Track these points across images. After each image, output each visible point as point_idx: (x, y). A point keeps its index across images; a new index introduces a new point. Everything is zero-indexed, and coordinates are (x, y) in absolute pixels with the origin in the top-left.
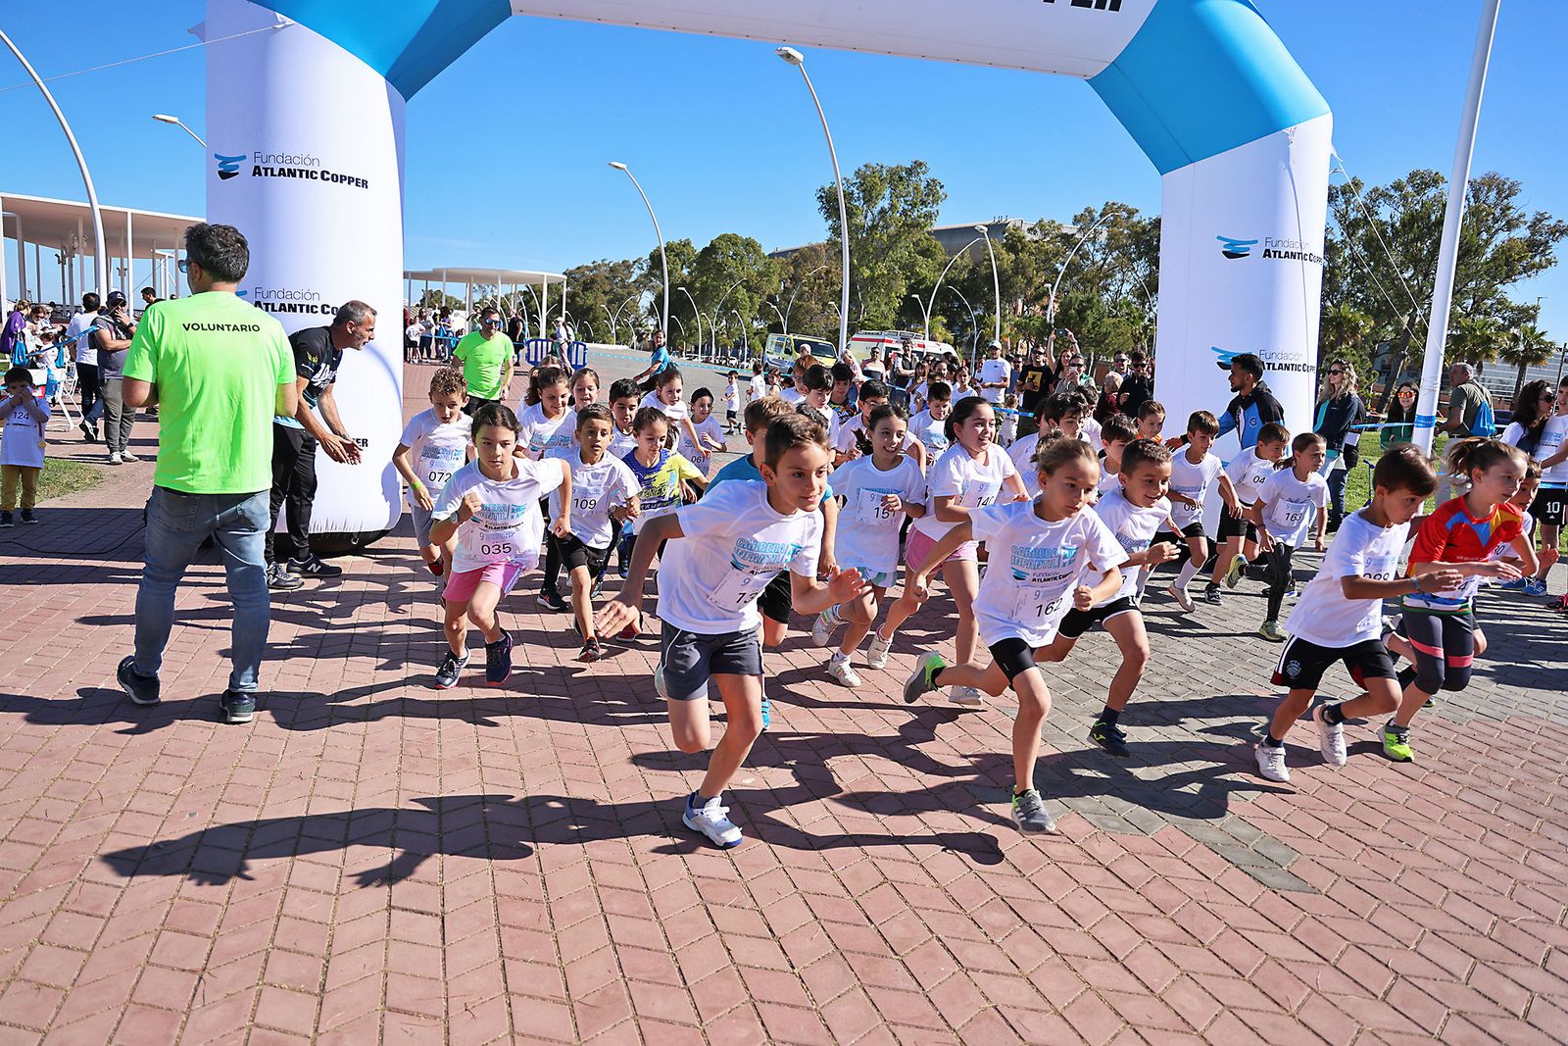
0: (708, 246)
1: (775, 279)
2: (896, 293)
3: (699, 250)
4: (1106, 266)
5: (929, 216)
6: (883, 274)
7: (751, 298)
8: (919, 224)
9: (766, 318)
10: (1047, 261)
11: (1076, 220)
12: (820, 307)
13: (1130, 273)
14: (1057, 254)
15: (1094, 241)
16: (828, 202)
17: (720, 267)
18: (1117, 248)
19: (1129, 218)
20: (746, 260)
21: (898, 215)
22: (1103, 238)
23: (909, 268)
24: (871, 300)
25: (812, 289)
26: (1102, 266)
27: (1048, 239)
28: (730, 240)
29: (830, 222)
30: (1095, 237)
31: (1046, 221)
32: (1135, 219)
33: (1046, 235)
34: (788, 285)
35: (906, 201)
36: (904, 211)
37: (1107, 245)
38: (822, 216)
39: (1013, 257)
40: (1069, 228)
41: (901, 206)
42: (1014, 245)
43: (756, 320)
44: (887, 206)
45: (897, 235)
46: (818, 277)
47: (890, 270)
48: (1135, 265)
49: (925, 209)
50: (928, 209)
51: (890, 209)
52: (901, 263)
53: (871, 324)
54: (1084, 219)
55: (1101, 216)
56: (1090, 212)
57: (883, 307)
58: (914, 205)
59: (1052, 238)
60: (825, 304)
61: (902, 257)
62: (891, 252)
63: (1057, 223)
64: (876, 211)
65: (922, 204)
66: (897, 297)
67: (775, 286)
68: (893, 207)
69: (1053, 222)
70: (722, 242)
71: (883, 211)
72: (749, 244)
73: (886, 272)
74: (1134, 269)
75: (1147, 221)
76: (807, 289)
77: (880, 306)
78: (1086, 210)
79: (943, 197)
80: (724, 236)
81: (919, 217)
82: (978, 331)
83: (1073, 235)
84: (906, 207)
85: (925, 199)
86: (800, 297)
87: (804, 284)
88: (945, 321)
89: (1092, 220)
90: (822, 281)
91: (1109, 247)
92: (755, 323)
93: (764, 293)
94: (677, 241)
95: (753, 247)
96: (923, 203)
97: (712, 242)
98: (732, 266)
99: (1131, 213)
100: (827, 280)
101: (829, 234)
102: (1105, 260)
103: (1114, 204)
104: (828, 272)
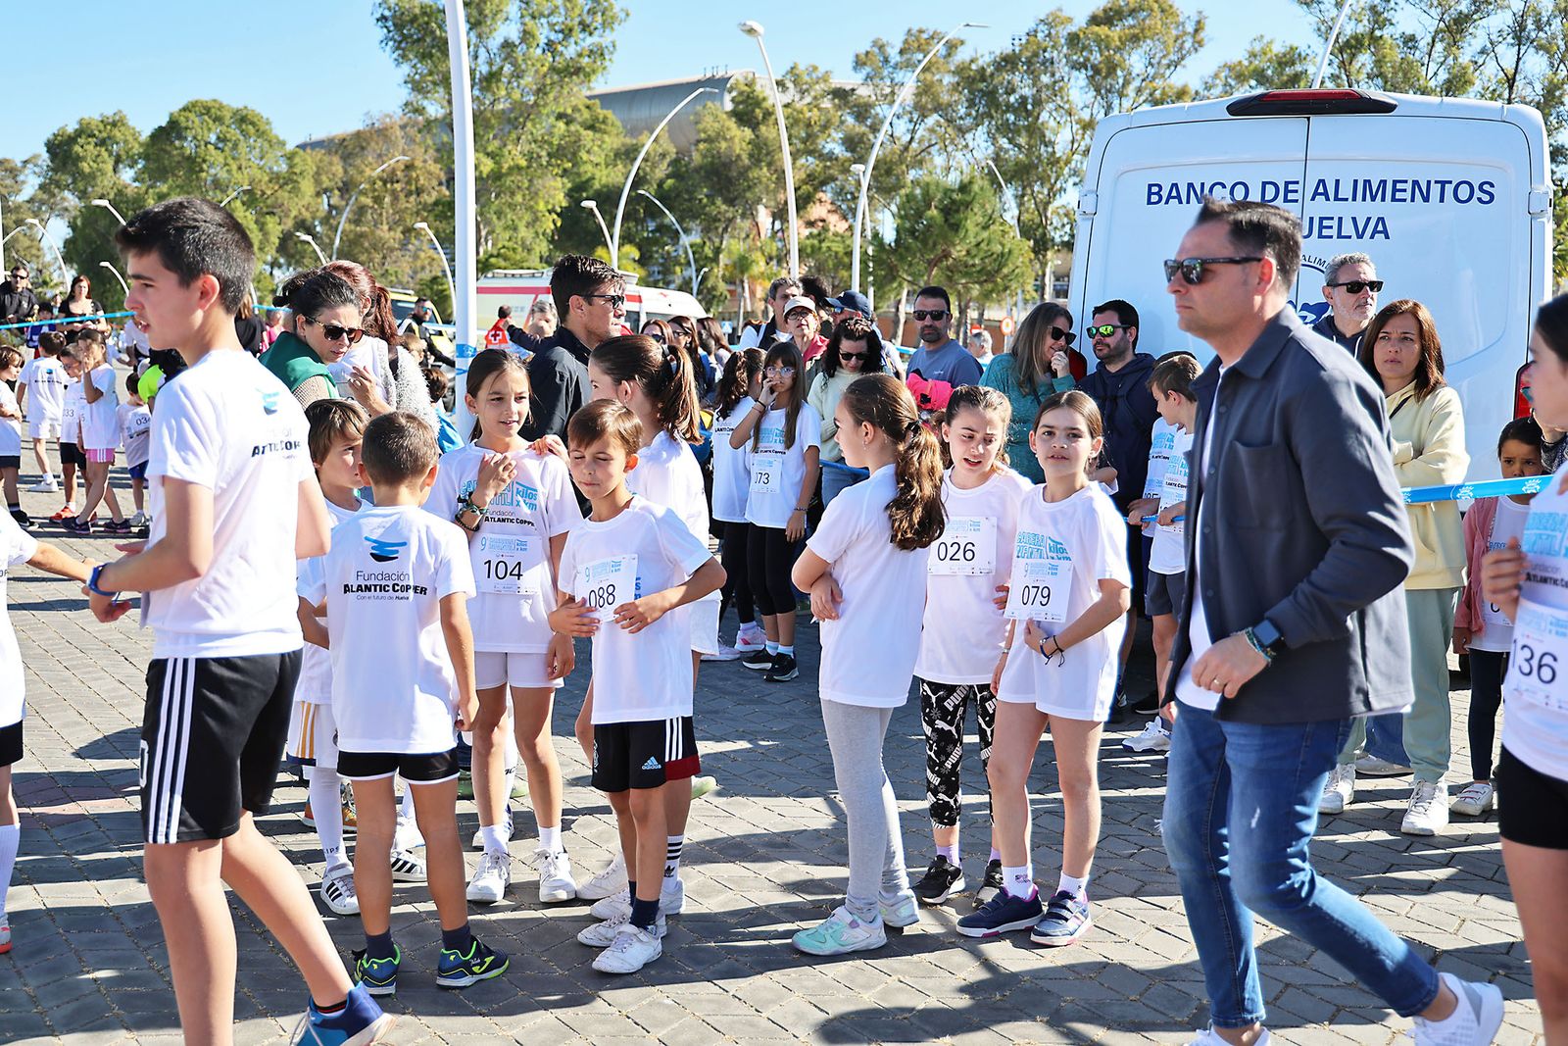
0: (164, 125)
1: (307, 187)
2: (547, 202)
3: (145, 134)
4: (914, 145)
5: (597, 53)
6: (519, 168)
7: (262, 227)
8: (578, 71)
9: (298, 263)
10: (810, 137)
11: (859, 63)
12: (399, 235)
13: (959, 155)
14: (825, 127)
15: (890, 98)
16: (399, 27)
17: (193, 165)
18: (935, 110)
19: (949, 55)
20: (243, 148)
21: (539, 51)
22: (907, 94)
23: (566, 153)
24: (499, 218)
25: (378, 200)
26: (910, 142)
27: (808, 99)
28: (207, 111)
29: (406, 69)
30: (893, 93)
31: (802, 67)
32: (962, 55)
33: (803, 92)
34: (335, 201)
35: (552, 26)
36: (550, 44)
37: (918, 106)
38: (387, 56)
39: (748, 133)
40: (846, 78)
41: (543, 34)
42: (749, 111)
43: (280, 266)
44: (515, 37)
45: (539, 90)
46: (390, 179)
47: (531, 157)
48: (969, 136)
49: (589, 40)
50: (595, 39)
51: (523, 40)
52: (550, 144)
53: (502, 263)
54: (870, 61)
55: (901, 52)
56: (881, 48)
57: (524, 232)
58: (567, 33)
59: (815, 98)
60: (408, 231)
61: (551, 134)
62: (529, 124)
63: (821, 70)
64: (495, 42)
65: (584, 30)
66: (550, 212)
67: (307, 199)
68: (527, 35)
69: (815, 68)
70: (192, 116)
71: (507, 45)
72: (243, 119)
73: (523, 163)
74: (967, 146)
75: (988, 59)
76: (368, 201)
77: (515, 229)
78: (875, 43)
79: (622, 15)
80: (194, 104)
81: (580, 55)
82: (698, 271)
83: (853, 90)
84: (553, 36)
85: (588, 20)
86: (359, 217)
87: (363, 193)
88: (636, 255)
89: (886, 61)
90: (398, 186)
91: (921, 111)
92: (276, 272)
93: (287, 216)
94: (97, 117)
95: (253, 124)
96: (585, 27)
97: (171, 114)
98: (216, 166)
99: (952, 47)
100: (408, 183)
101: (405, 94)
102: (914, 131)
103: (921, 31)
104: (409, 167)
